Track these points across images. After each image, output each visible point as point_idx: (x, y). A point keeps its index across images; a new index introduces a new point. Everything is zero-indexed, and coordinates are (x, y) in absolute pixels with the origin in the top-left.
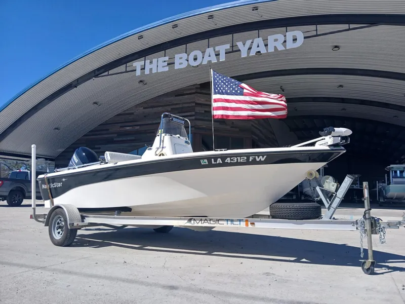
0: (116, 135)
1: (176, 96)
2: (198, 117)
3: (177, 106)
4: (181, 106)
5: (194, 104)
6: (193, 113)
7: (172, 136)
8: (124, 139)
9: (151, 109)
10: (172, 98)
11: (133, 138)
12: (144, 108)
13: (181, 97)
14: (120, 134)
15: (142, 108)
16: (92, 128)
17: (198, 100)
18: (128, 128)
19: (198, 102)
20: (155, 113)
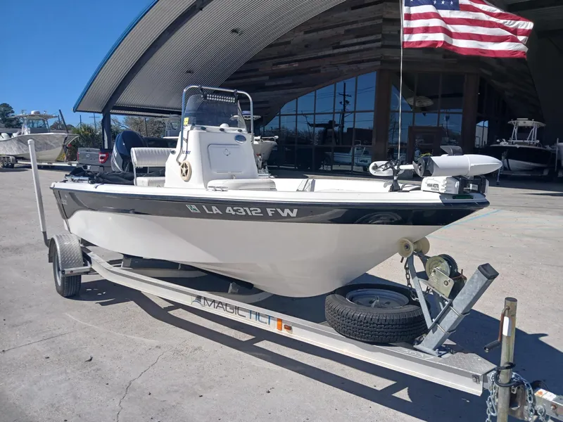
0: (267, 78)
1: (353, 8)
2: (386, 43)
3: (354, 26)
4: (360, 25)
5: (380, 21)
6: (380, 36)
7: (204, 129)
8: (279, 83)
9: (315, 34)
10: (346, 13)
11: (290, 81)
12: (306, 33)
13: (360, 10)
14: (274, 76)
15: (302, 33)
16: (236, 67)
17: (388, 13)
18: (283, 66)
19: (387, 16)
20: (321, 39)
